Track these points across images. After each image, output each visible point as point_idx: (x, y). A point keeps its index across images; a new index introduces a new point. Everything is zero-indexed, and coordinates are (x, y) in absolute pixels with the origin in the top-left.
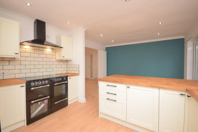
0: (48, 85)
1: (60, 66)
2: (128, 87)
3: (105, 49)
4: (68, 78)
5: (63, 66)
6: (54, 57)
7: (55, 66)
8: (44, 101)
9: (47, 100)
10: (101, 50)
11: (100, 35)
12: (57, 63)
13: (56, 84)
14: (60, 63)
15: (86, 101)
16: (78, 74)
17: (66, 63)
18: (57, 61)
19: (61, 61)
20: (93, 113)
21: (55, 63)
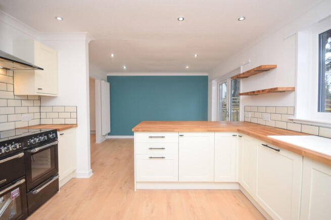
0: (21, 155)
1: (25, 110)
2: (182, 135)
3: (106, 79)
4: (58, 133)
5: (32, 109)
6: (10, 88)
7: (11, 110)
8: (12, 192)
9: (18, 189)
10: (102, 80)
11: (111, 55)
12: (18, 103)
13: (37, 149)
14: (25, 103)
15: (92, 174)
16: (75, 125)
17: (37, 103)
18: (16, 98)
19: (27, 98)
20: (121, 188)
21: (12, 103)
